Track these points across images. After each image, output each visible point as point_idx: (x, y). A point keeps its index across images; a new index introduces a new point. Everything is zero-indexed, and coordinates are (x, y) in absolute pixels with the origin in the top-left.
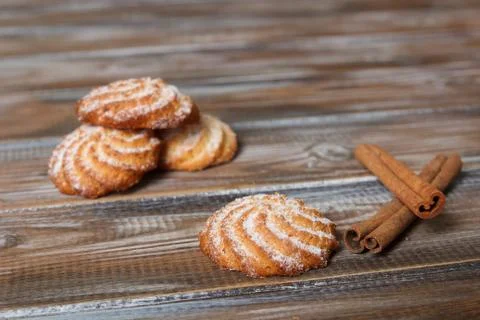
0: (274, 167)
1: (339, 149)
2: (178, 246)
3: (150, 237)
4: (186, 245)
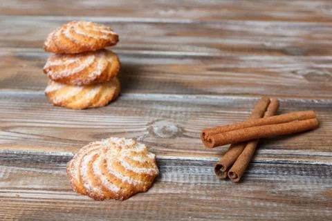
1: (173, 127)
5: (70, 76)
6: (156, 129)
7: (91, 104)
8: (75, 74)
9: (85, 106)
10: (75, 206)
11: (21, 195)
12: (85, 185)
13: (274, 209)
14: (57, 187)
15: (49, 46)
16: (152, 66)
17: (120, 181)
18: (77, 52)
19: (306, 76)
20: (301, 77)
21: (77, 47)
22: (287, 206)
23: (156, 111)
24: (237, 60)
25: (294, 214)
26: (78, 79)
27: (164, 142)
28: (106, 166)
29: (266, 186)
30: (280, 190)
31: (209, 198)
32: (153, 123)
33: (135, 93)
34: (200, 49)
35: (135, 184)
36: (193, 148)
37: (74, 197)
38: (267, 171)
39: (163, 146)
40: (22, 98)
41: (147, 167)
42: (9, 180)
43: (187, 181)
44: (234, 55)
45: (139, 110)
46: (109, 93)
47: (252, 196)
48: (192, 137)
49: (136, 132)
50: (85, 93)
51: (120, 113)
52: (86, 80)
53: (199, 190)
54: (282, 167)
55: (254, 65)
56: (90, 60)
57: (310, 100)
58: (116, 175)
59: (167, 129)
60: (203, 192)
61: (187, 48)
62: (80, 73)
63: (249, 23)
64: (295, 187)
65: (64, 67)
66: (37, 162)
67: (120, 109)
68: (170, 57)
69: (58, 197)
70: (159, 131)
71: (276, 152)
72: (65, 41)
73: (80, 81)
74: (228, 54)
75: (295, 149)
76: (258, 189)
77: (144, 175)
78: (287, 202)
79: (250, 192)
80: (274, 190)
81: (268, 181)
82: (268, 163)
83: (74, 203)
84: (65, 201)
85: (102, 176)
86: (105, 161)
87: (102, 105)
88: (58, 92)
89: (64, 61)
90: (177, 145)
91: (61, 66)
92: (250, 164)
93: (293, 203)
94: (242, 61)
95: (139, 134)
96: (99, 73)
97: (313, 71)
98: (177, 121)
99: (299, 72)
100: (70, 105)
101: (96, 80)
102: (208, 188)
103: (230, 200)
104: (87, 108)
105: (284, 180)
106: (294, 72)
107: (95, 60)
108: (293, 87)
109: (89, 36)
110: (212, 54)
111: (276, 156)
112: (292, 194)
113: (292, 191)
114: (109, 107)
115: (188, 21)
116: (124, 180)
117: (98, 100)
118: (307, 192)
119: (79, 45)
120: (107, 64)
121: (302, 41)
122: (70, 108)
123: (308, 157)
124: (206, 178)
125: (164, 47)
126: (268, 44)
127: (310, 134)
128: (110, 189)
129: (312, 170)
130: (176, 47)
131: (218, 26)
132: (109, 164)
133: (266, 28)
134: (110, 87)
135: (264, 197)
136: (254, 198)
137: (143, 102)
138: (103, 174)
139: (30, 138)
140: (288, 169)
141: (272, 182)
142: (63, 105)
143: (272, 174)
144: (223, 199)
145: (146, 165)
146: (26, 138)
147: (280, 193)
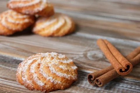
10: (13, 90)
12: (23, 78)
14: (9, 77)
17: (45, 79)
23: (94, 45)
27: (90, 63)
28: (39, 68)
32: (89, 51)
35: (55, 83)
37: (16, 85)
41: (67, 74)
58: (43, 75)
59: (96, 56)
66: (6, 62)
69: (5, 83)
70: (90, 56)
77: (63, 78)
83: (13, 89)
84: (8, 87)
85: (35, 74)
86: (39, 65)
95: (77, 56)
116: (48, 79)
128: (37, 83)
132: (41, 67)
138: (35, 73)
139: (10, 48)
145: (67, 72)
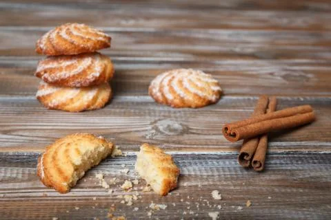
0: (122, 136)
1: (177, 126)
2: (21, 195)
3: (6, 185)
4: (27, 194)
5: (69, 77)
6: (161, 128)
7: (88, 106)
8: (74, 76)
9: (82, 108)
11: (48, 194)
13: (302, 195)
15: (44, 48)
16: (132, 71)
18: (76, 53)
19: (285, 77)
20: (279, 78)
21: (75, 48)
22: (313, 191)
23: (154, 111)
24: (213, 65)
25: (322, 197)
26: (77, 80)
27: (174, 139)
29: (286, 174)
30: (301, 177)
31: (238, 188)
32: (155, 122)
33: (127, 95)
34: (174, 55)
36: (204, 143)
38: (282, 161)
39: (174, 142)
40: (13, 103)
42: (29, 180)
43: (210, 173)
44: (208, 59)
45: (137, 111)
46: (104, 95)
47: (276, 184)
48: (199, 134)
49: (143, 131)
50: (83, 96)
51: (120, 114)
52: (85, 82)
53: (225, 181)
54: (295, 157)
55: (232, 69)
56: (87, 62)
57: (296, 98)
59: (172, 127)
60: (229, 183)
61: (161, 54)
62: (79, 74)
63: (212, 31)
64: (312, 174)
65: (61, 69)
67: (118, 110)
68: (147, 62)
70: (165, 129)
71: (284, 144)
72: (64, 43)
73: (79, 82)
74: (203, 59)
75: (301, 141)
76: (279, 177)
78: (311, 188)
79: (273, 181)
80: (295, 178)
81: (287, 170)
82: (279, 154)
87: (99, 107)
88: (53, 95)
89: (60, 63)
90: (188, 142)
91: (58, 69)
92: (267, 156)
93: (317, 188)
94: (219, 65)
95: (147, 133)
96: (98, 75)
97: (288, 72)
98: (179, 119)
99: (276, 74)
100: (67, 108)
101: (94, 81)
102: (232, 178)
103: (257, 188)
104: (85, 111)
105: (301, 168)
106: (272, 74)
107: (92, 62)
108: (276, 87)
109: (87, 37)
110: (187, 59)
111: (285, 147)
112: (313, 180)
113: (312, 178)
114: (106, 109)
115: (152, 30)
117: (96, 101)
118: (326, 178)
119: (78, 46)
120: (104, 66)
121: (267, 47)
122: (68, 111)
123: (315, 147)
124: (227, 169)
125: (137, 53)
126: (237, 50)
127: (309, 127)
129: (322, 158)
130: (149, 53)
131: (183, 34)
133: (230, 35)
134: (105, 89)
135: (288, 184)
136: (279, 186)
137: (138, 104)
139: (36, 140)
140: (300, 158)
141: (290, 170)
142: (59, 108)
143: (287, 164)
144: (251, 188)
146: (32, 141)
147: (302, 179)
